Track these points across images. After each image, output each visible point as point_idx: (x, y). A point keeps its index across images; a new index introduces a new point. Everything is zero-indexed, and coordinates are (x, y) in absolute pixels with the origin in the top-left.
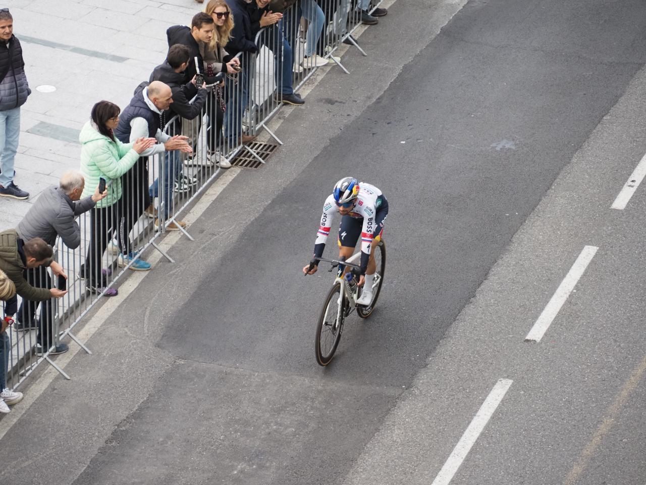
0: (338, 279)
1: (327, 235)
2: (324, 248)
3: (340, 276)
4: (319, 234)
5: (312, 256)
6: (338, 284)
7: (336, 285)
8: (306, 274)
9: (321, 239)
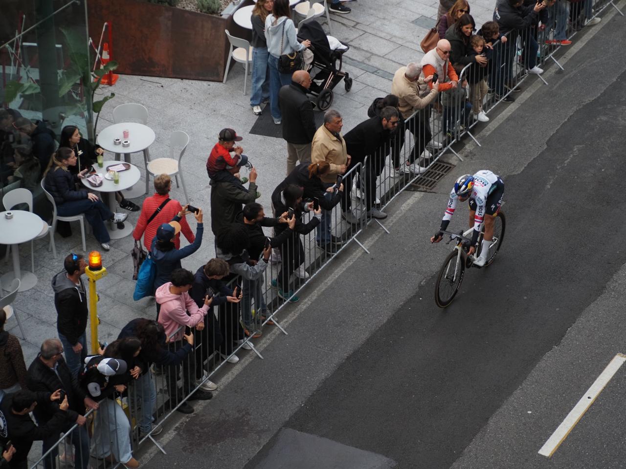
0: (457, 247)
1: (452, 214)
2: (448, 225)
3: (458, 245)
4: (446, 214)
5: (438, 228)
6: (457, 250)
7: (455, 251)
8: (432, 243)
9: (447, 217)
